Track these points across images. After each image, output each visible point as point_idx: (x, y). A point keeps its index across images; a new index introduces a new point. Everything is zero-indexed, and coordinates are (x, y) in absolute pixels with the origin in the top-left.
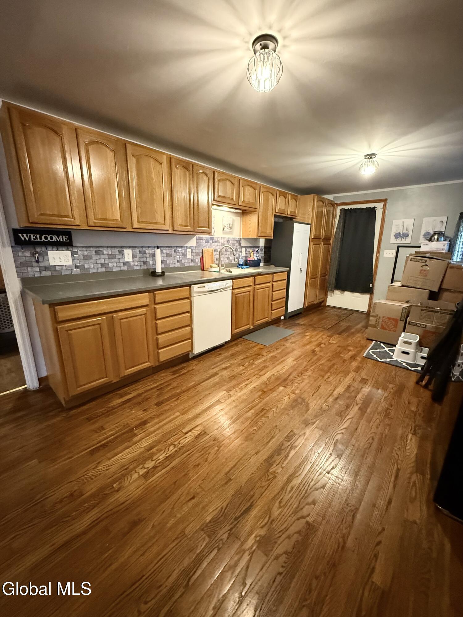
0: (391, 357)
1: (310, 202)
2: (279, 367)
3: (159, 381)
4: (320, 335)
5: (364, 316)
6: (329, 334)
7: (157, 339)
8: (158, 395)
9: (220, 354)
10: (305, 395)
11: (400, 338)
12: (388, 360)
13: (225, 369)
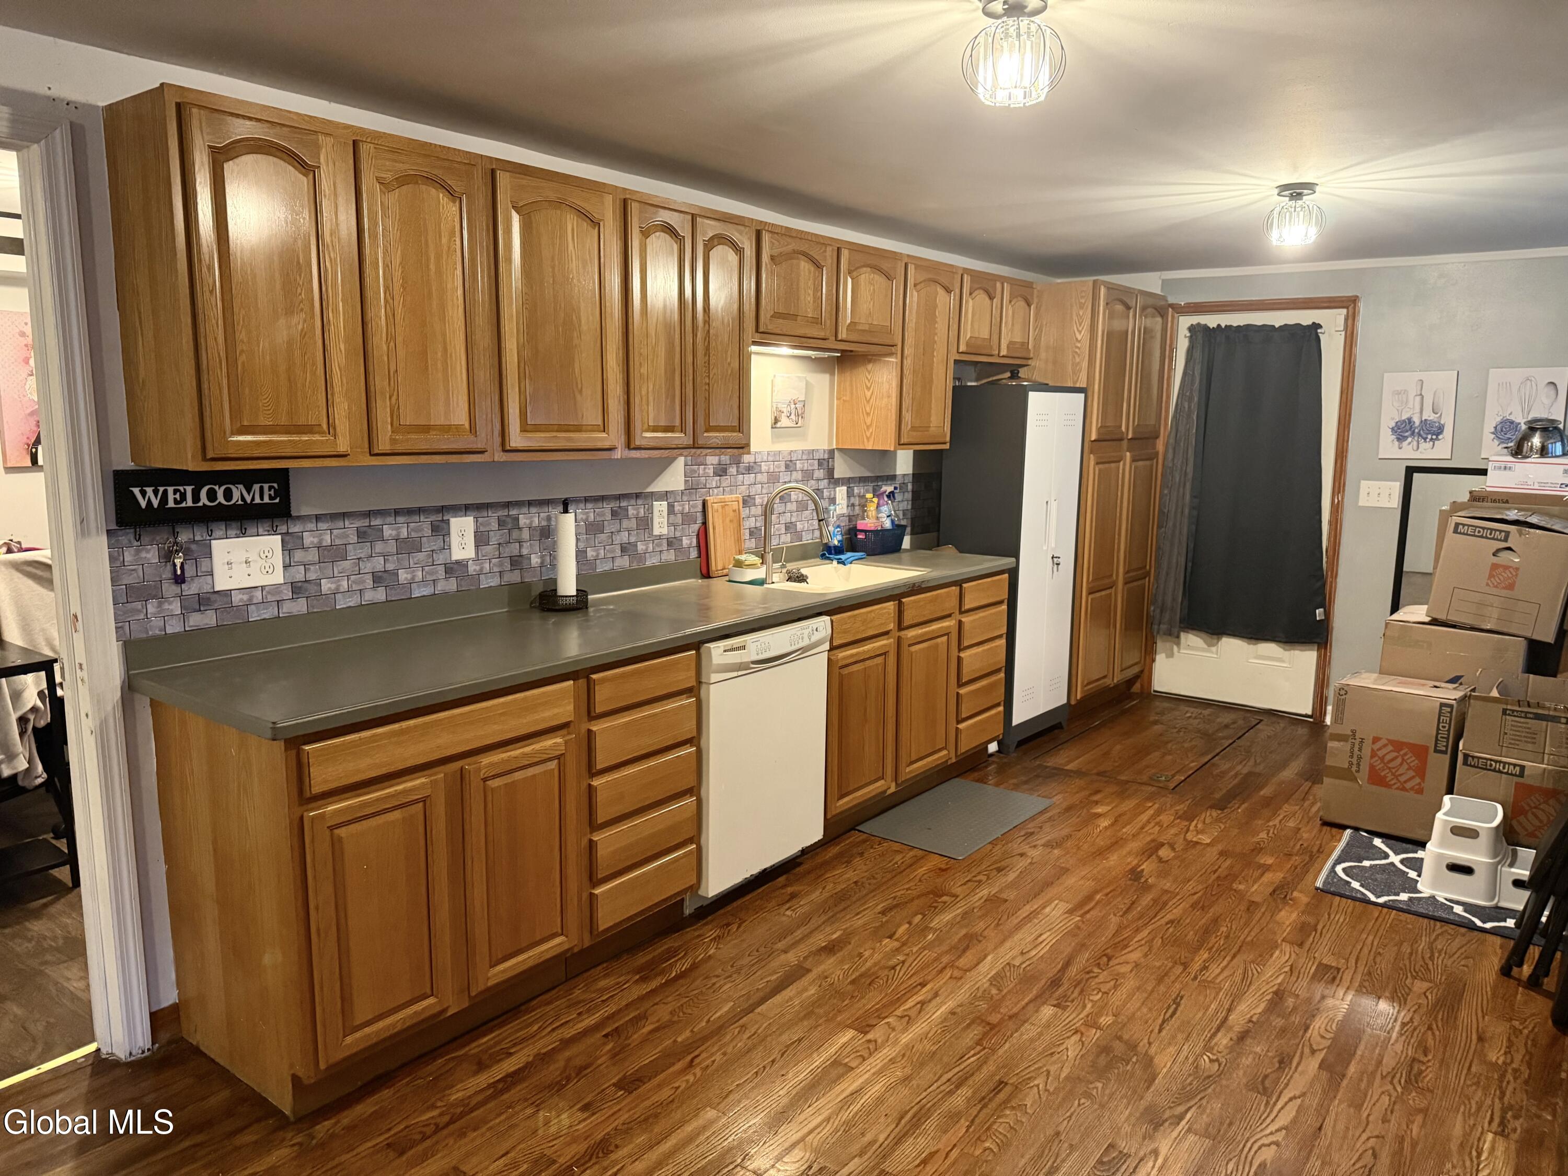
0: (1411, 886)
1: (1082, 306)
2: (1024, 937)
3: (597, 1008)
4: (1151, 812)
5: (1302, 731)
6: (1181, 808)
7: (592, 845)
8: (614, 1055)
9: (793, 896)
10: (1135, 1032)
11: (1440, 816)
12: (1404, 897)
13: (830, 949)
